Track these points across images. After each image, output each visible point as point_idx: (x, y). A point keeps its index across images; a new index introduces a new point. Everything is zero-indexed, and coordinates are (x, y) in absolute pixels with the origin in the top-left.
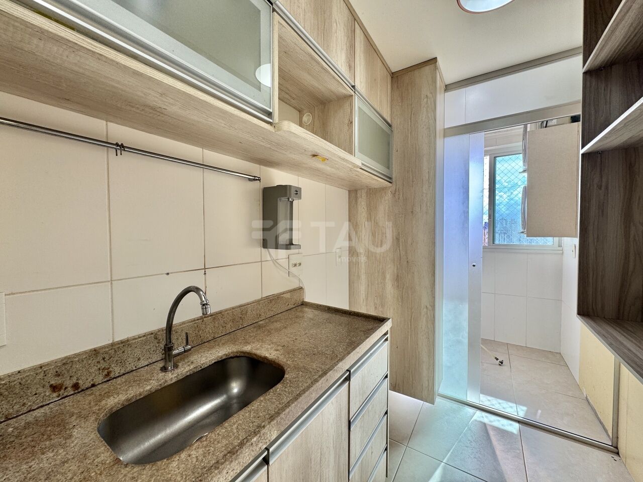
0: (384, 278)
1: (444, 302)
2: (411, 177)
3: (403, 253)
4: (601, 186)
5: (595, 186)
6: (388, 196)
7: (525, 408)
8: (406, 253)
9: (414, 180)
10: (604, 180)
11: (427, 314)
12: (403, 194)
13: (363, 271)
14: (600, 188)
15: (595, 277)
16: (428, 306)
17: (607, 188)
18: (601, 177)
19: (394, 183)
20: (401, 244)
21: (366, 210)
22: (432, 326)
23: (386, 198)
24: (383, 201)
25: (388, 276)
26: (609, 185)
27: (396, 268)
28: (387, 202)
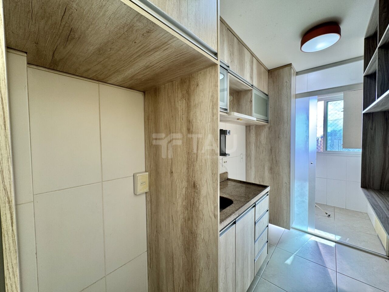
0: (264, 168)
1: (295, 181)
2: (278, 121)
3: (274, 157)
4: (372, 128)
5: (369, 128)
6: (266, 129)
7: (340, 237)
8: (276, 156)
9: (280, 122)
10: (374, 125)
11: (286, 186)
12: (274, 128)
13: (253, 165)
14: (372, 130)
15: (369, 170)
16: (287, 183)
17: (375, 129)
18: (372, 124)
19: (269, 123)
20: (273, 152)
21: (255, 135)
22: (289, 193)
23: (265, 130)
24: (263, 131)
25: (266, 168)
26: (376, 128)
27: (270, 164)
28: (266, 132)
